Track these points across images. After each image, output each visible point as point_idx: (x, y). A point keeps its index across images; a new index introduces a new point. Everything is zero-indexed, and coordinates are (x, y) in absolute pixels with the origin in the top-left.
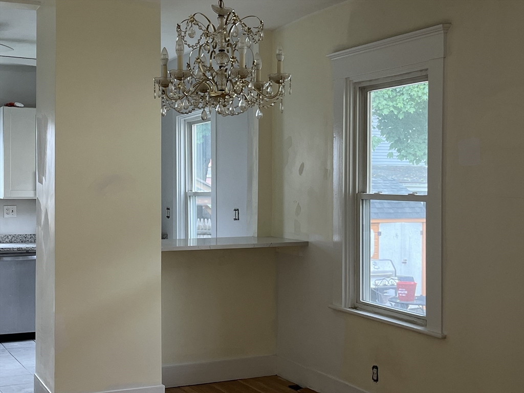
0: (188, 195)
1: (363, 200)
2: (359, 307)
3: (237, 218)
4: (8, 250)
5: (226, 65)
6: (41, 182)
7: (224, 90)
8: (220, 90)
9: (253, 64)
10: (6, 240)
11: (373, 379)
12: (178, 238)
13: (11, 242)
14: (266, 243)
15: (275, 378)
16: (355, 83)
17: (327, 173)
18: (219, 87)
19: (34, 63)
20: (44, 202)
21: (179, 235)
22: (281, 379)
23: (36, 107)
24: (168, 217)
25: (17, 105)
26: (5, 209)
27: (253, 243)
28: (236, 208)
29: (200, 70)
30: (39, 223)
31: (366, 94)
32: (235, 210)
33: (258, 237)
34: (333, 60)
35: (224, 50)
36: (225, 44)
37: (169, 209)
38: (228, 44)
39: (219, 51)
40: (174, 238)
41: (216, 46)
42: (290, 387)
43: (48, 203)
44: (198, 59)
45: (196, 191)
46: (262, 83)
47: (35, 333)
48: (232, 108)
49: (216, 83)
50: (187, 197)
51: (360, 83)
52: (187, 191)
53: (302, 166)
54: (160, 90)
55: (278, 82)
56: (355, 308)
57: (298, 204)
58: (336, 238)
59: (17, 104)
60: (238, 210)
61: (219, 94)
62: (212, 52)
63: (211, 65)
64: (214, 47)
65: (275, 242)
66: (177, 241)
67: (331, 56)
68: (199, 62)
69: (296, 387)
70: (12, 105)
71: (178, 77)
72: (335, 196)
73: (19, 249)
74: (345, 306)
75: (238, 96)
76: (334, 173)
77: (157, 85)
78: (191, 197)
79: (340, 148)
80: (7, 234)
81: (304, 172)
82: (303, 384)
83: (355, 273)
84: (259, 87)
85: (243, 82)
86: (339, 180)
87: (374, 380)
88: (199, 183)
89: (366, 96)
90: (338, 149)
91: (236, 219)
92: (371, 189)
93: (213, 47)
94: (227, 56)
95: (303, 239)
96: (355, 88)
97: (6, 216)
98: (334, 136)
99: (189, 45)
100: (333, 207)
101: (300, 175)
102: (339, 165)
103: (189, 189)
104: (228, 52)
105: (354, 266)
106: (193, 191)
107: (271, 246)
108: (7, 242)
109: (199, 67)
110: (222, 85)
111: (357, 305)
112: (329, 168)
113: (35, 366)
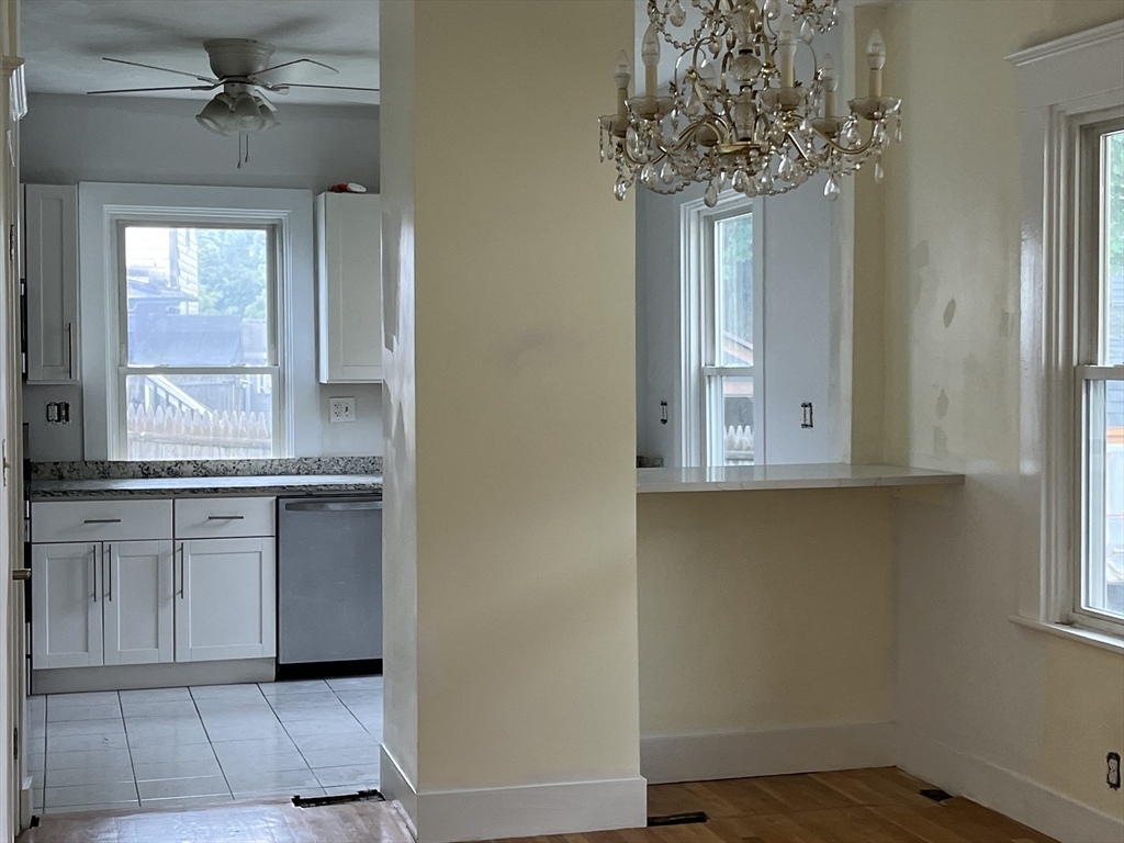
0: (707, 373)
1: (1088, 382)
2: (1080, 621)
3: (808, 423)
4: (337, 488)
5: (754, 83)
6: (389, 346)
7: (749, 139)
8: (742, 140)
9: (816, 78)
10: (335, 468)
11: (1108, 782)
12: (684, 465)
13: (345, 473)
14: (870, 475)
15: (892, 772)
16: (1072, 116)
17: (1007, 323)
18: (739, 132)
19: (374, 99)
20: (397, 391)
21: (687, 458)
22: (904, 774)
23: (379, 192)
24: (664, 421)
25: (354, 189)
26: (332, 405)
27: (845, 476)
28: (808, 402)
29: (695, 97)
30: (386, 432)
31: (1096, 141)
32: (805, 406)
33: (852, 464)
34: (1020, 67)
35: (751, 51)
36: (752, 37)
37: (665, 404)
38: (759, 36)
39: (741, 52)
40: (676, 466)
41: (734, 42)
42: (925, 793)
43: (403, 391)
44: (691, 73)
45: (722, 365)
46: (838, 120)
47: (381, 660)
48: (768, 178)
49: (734, 125)
50: (703, 378)
51: (1081, 116)
52: (703, 365)
53: (952, 305)
54: (611, 143)
55: (871, 117)
56: (1070, 624)
57: (943, 391)
58: (1029, 467)
59: (353, 187)
60: (810, 405)
61: (739, 148)
62: (726, 56)
63: (724, 86)
64: (731, 45)
65: (887, 474)
66: (684, 471)
67: (1015, 58)
68: (695, 80)
69: (938, 795)
70: (342, 189)
71: (646, 114)
72: (1025, 374)
73: (358, 487)
74: (1045, 619)
75: (780, 150)
76: (1022, 322)
77: (606, 133)
78: (713, 379)
79: (1036, 266)
80: (337, 456)
81: (954, 320)
82: (952, 788)
83: (1069, 548)
84: (830, 130)
85: (788, 120)
86: (1034, 336)
87: (1112, 785)
88: (730, 344)
89: (1096, 145)
90: (1031, 266)
91: (806, 426)
92: (1108, 355)
93: (728, 45)
94: (757, 63)
95: (954, 468)
96: (1070, 129)
97: (334, 419)
98: (1024, 237)
99: (675, 42)
100: (1019, 399)
101: (947, 326)
102: (1035, 301)
103: (709, 362)
104: (758, 54)
105: (1069, 531)
106: (717, 365)
107: (879, 484)
108: (336, 473)
109: (694, 90)
110: (746, 127)
111: (1076, 617)
112: (1011, 310)
113: (382, 728)
